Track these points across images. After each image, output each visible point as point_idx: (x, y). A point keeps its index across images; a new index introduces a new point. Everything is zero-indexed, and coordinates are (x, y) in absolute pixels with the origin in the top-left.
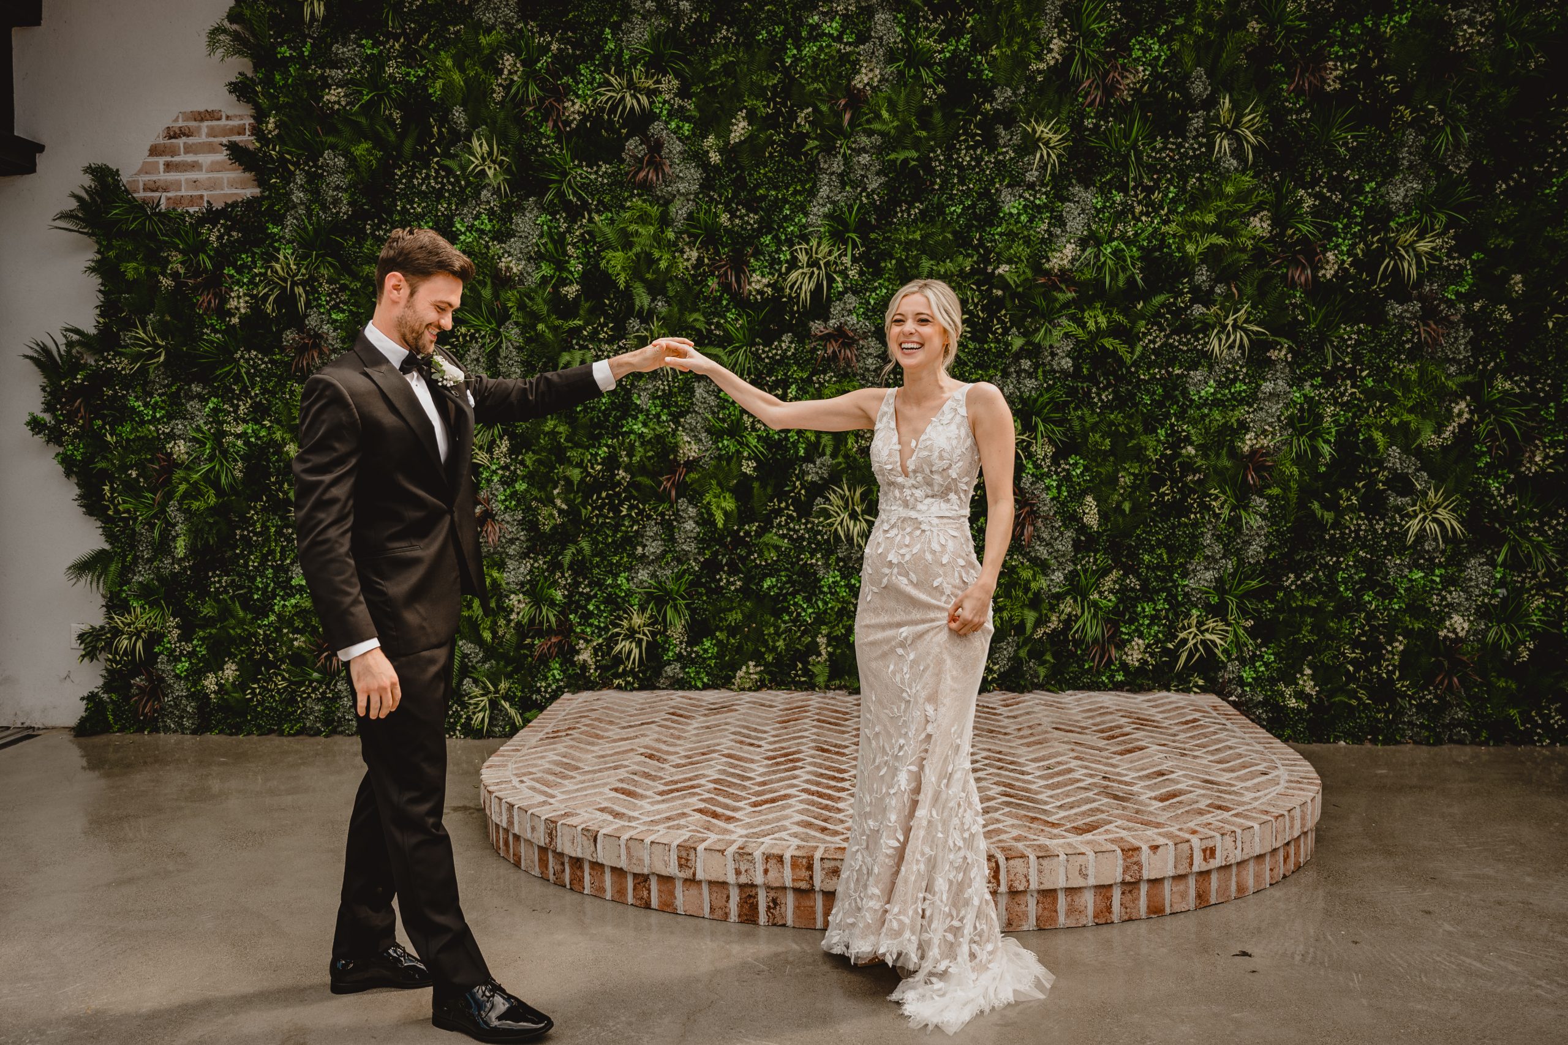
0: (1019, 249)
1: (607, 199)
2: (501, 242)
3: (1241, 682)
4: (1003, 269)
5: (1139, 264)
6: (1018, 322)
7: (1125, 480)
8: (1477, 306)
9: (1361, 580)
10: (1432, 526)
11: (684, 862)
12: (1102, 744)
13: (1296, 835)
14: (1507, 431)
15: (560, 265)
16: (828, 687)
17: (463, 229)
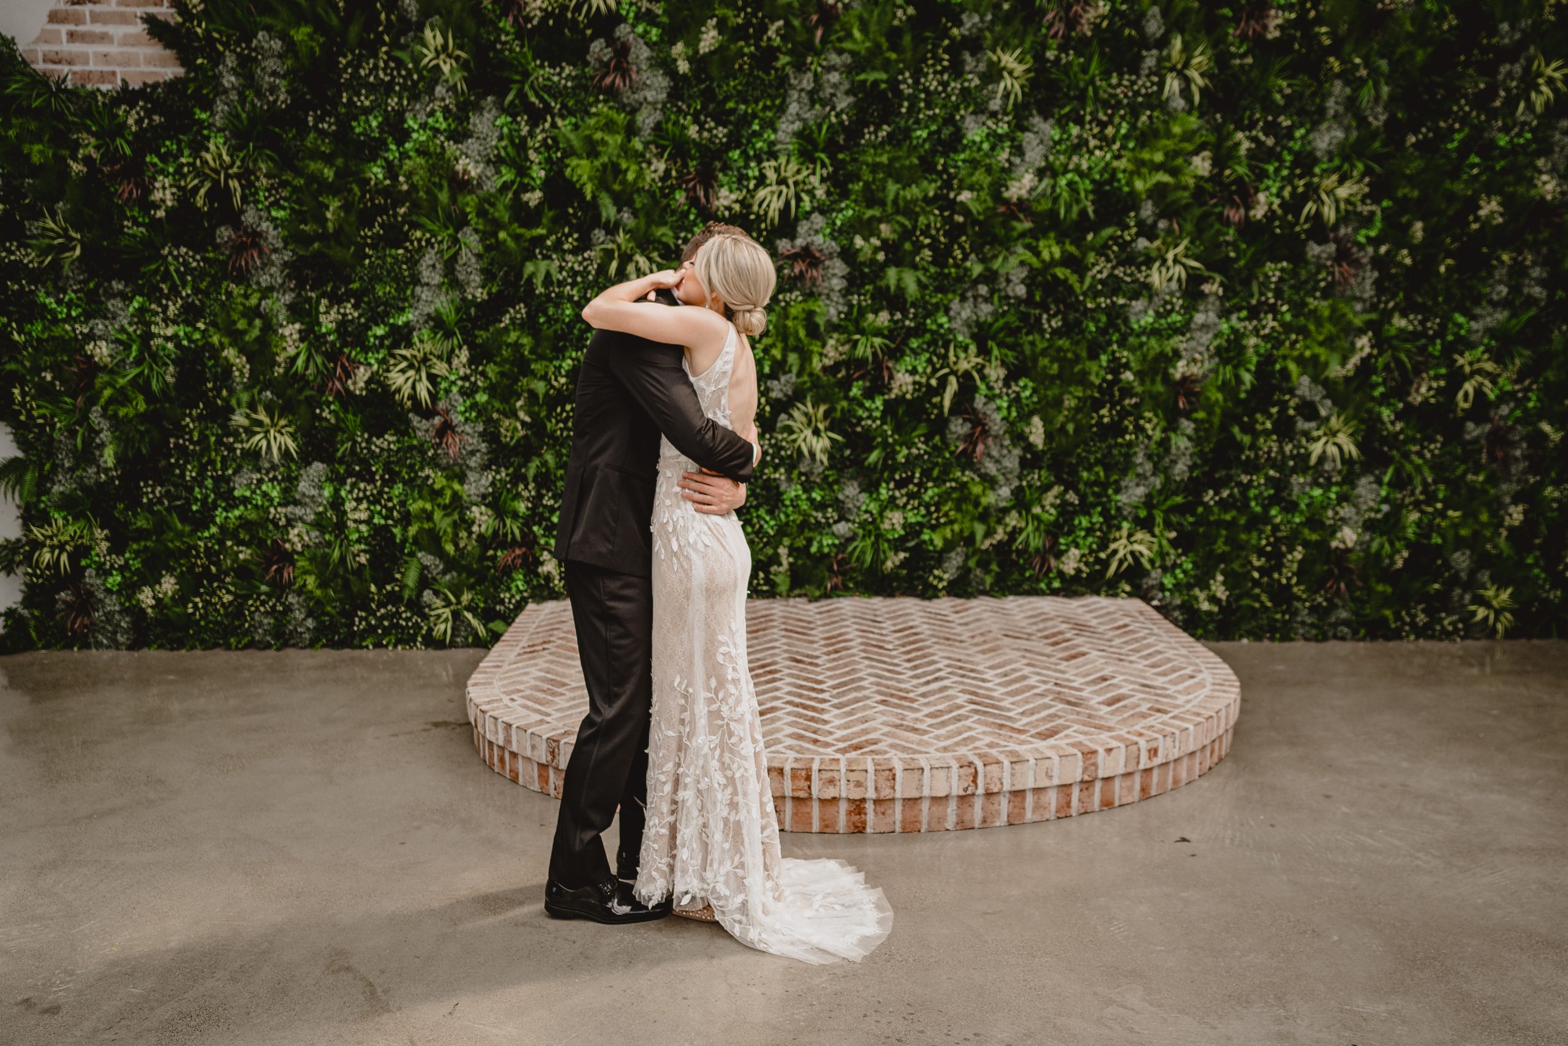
0: (980, 177)
1: (571, 103)
2: (456, 142)
3: (1162, 587)
4: (965, 196)
5: (1091, 197)
6: (976, 248)
7: (1070, 402)
8: (1383, 249)
9: (1270, 497)
10: (1332, 450)
12: (1049, 650)
13: (1221, 732)
14: (1399, 363)
15: (522, 170)
16: (788, 596)
17: (416, 127)
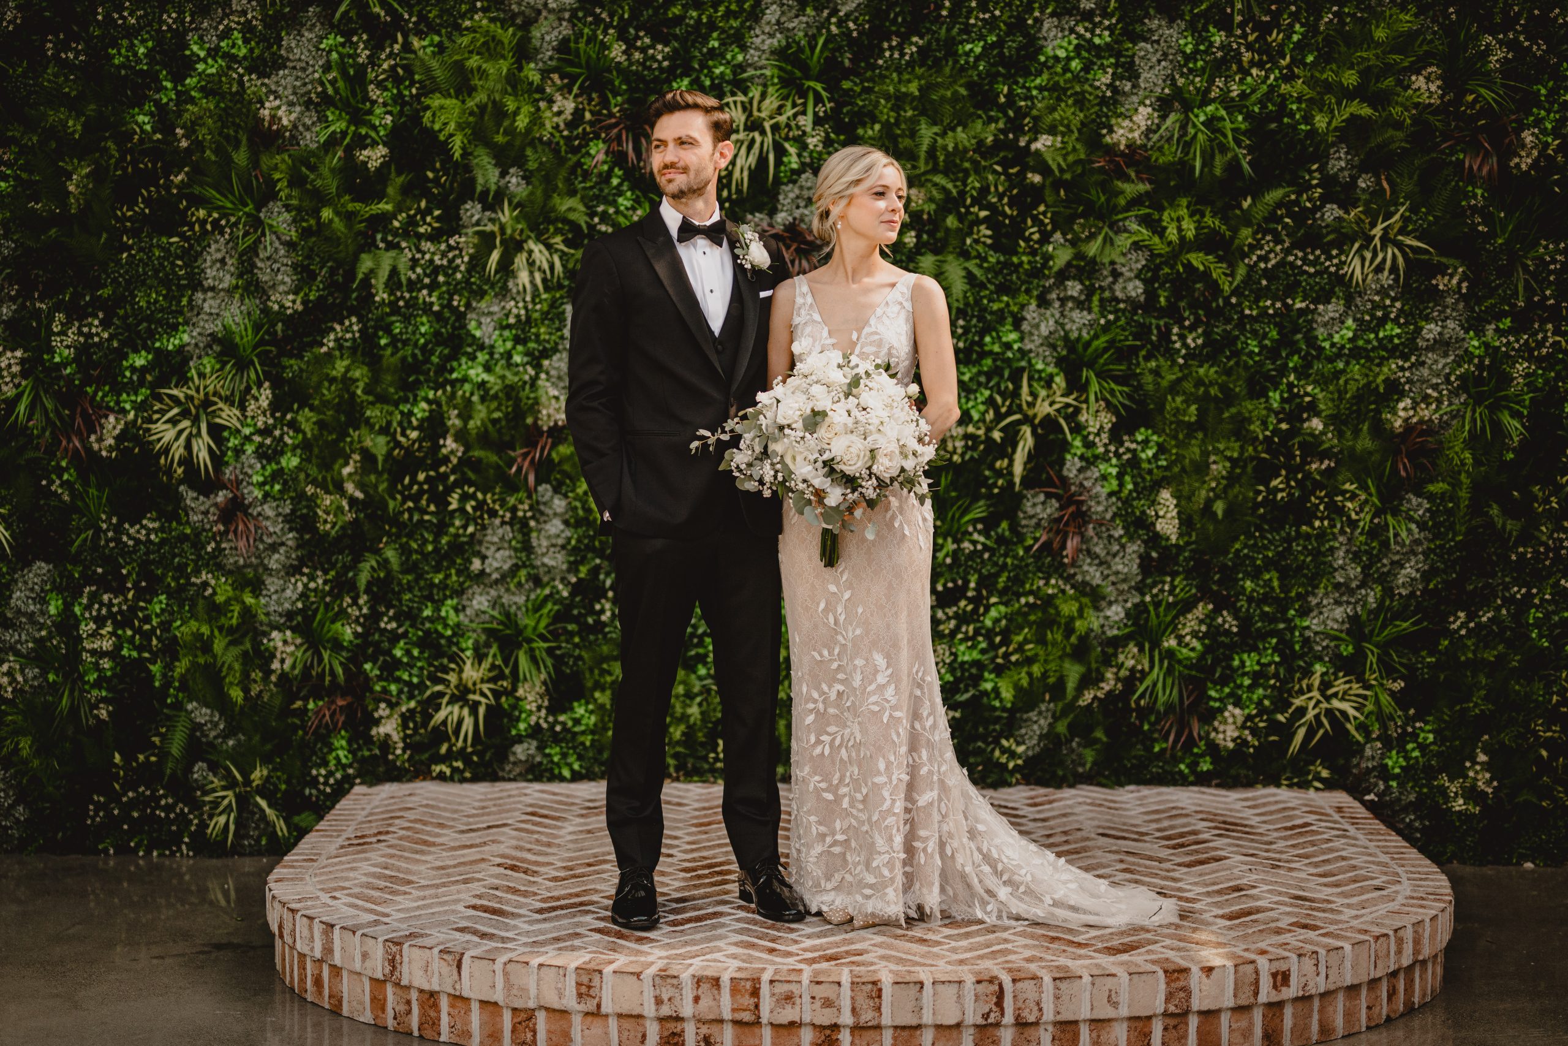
0: (1067, 112)
1: (433, 14)
2: (262, 75)
3: (1384, 773)
4: (1043, 143)
5: (1245, 141)
6: (1063, 224)
7: (1218, 467)
11: (585, 990)
12: (1164, 853)
13: (1406, 962)
15: (358, 117)
17: (202, 54)
